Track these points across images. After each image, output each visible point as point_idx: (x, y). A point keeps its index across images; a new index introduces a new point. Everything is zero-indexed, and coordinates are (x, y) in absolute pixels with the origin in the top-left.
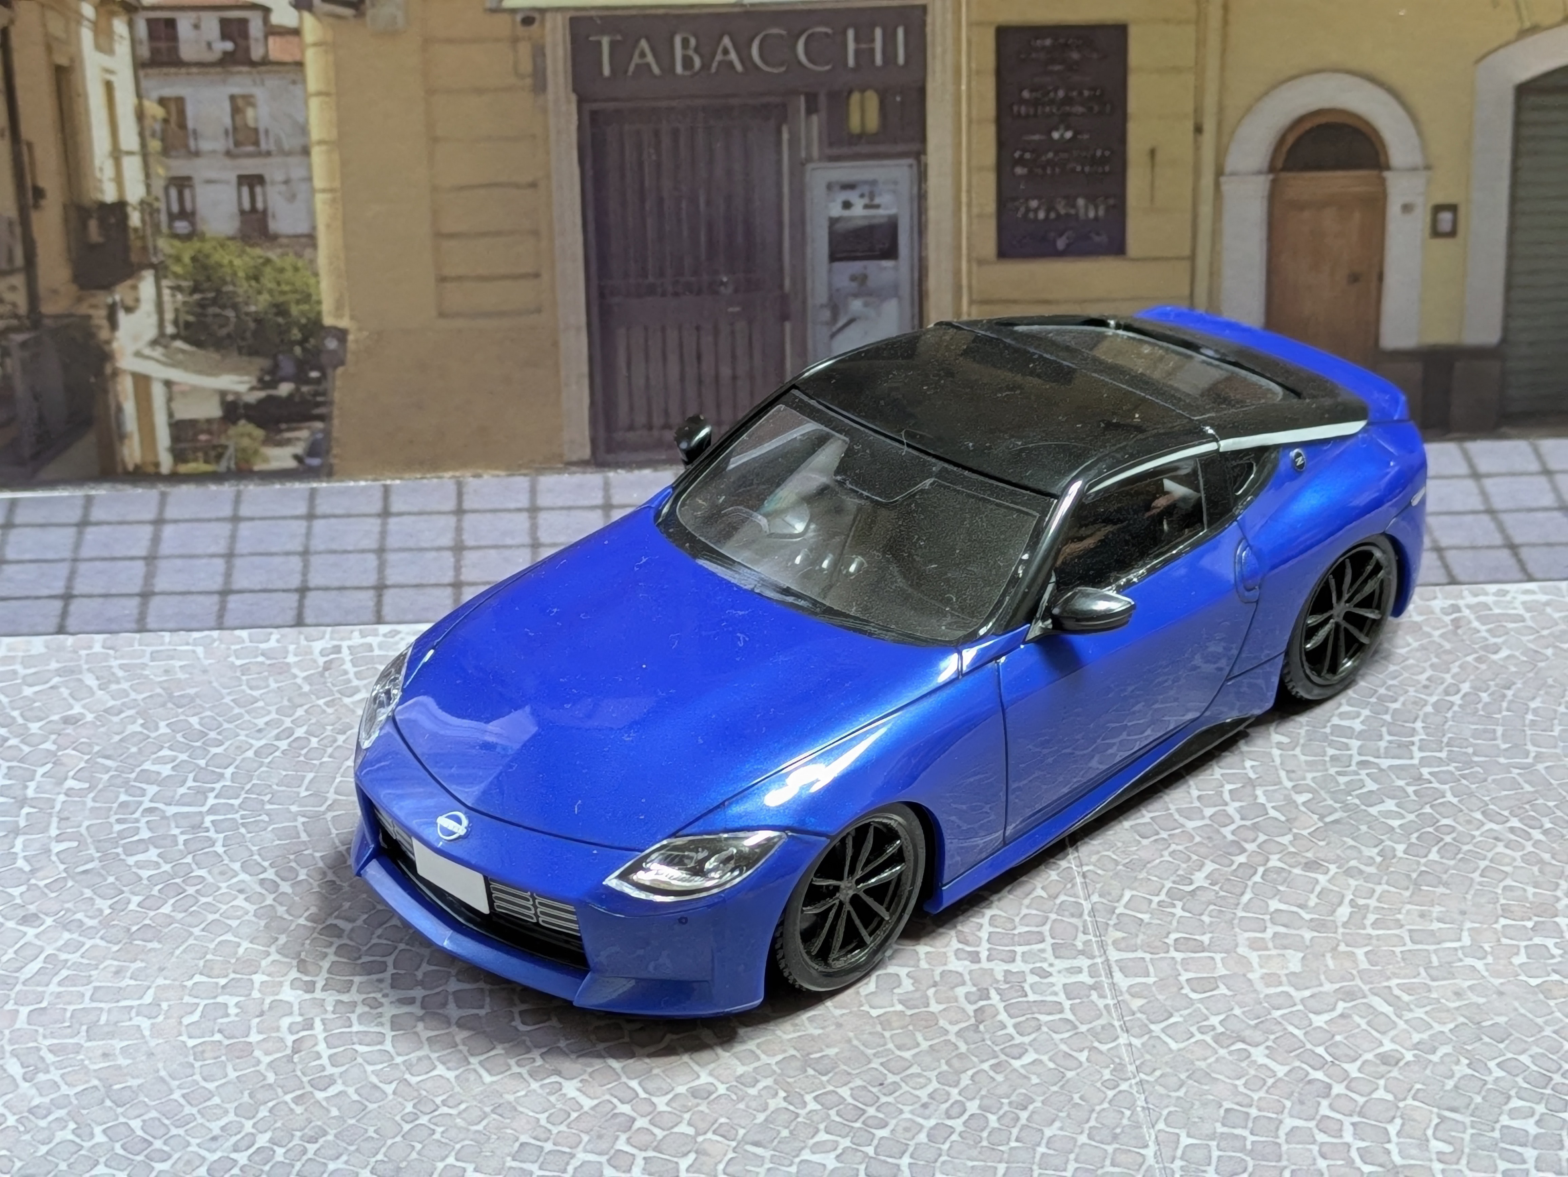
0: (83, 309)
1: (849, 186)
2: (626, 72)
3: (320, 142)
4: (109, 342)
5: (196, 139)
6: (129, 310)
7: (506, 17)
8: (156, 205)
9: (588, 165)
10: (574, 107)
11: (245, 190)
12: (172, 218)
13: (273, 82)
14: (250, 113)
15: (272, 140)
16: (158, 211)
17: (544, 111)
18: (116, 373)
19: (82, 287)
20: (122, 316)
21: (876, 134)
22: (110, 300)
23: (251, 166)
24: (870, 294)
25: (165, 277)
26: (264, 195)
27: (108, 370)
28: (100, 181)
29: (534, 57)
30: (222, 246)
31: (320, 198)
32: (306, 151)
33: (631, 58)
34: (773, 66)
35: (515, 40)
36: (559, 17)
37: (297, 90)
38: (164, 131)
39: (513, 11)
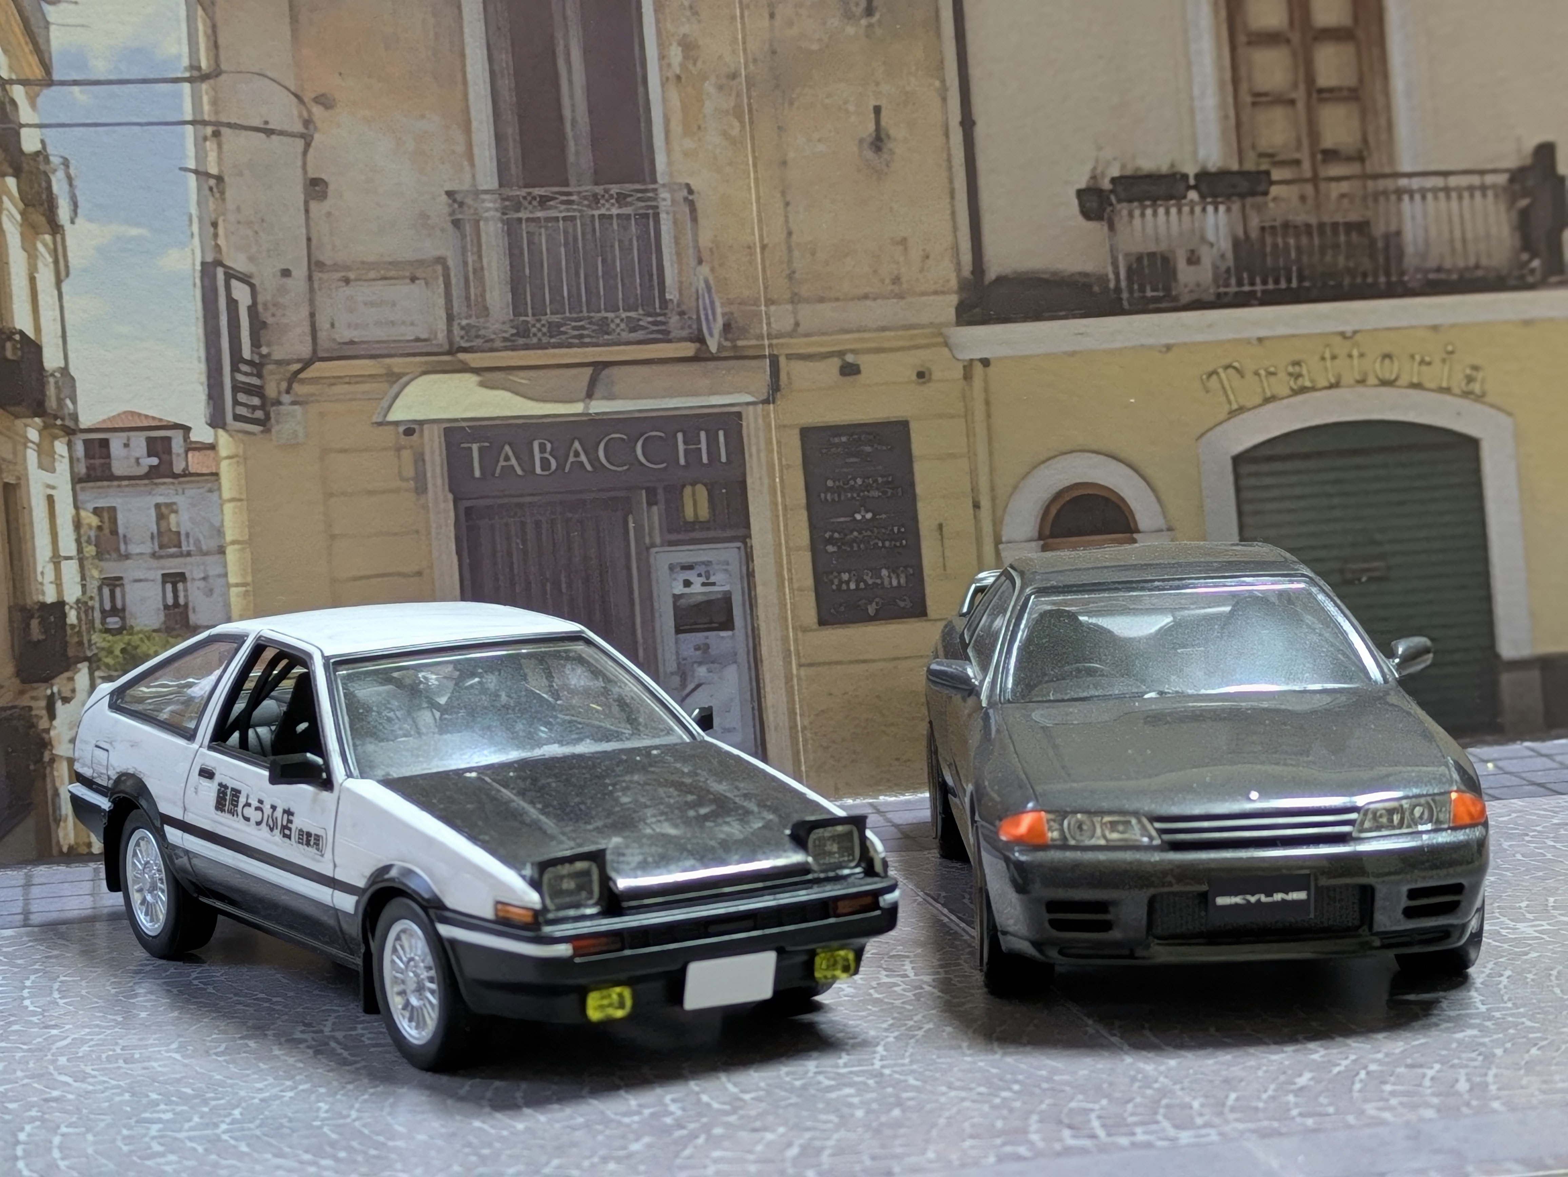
0: (25, 701)
1: (689, 567)
2: (493, 475)
3: (233, 543)
4: (47, 731)
5: (126, 543)
6: (66, 700)
7: (391, 428)
8: (90, 603)
9: (465, 553)
10: (451, 505)
11: (169, 587)
12: (105, 614)
13: (190, 492)
14: (173, 518)
15: (191, 541)
16: (93, 608)
17: (425, 507)
18: (53, 760)
19: (24, 681)
20: (59, 704)
21: (708, 522)
22: (49, 692)
23: (173, 566)
24: (713, 662)
25: (98, 668)
26: (186, 590)
27: (47, 757)
28: (42, 584)
29: (416, 462)
30: (149, 638)
31: (234, 591)
32: (222, 551)
33: (498, 461)
34: (618, 466)
35: (399, 449)
36: (435, 427)
37: (214, 496)
38: (97, 537)
39: (396, 423)
